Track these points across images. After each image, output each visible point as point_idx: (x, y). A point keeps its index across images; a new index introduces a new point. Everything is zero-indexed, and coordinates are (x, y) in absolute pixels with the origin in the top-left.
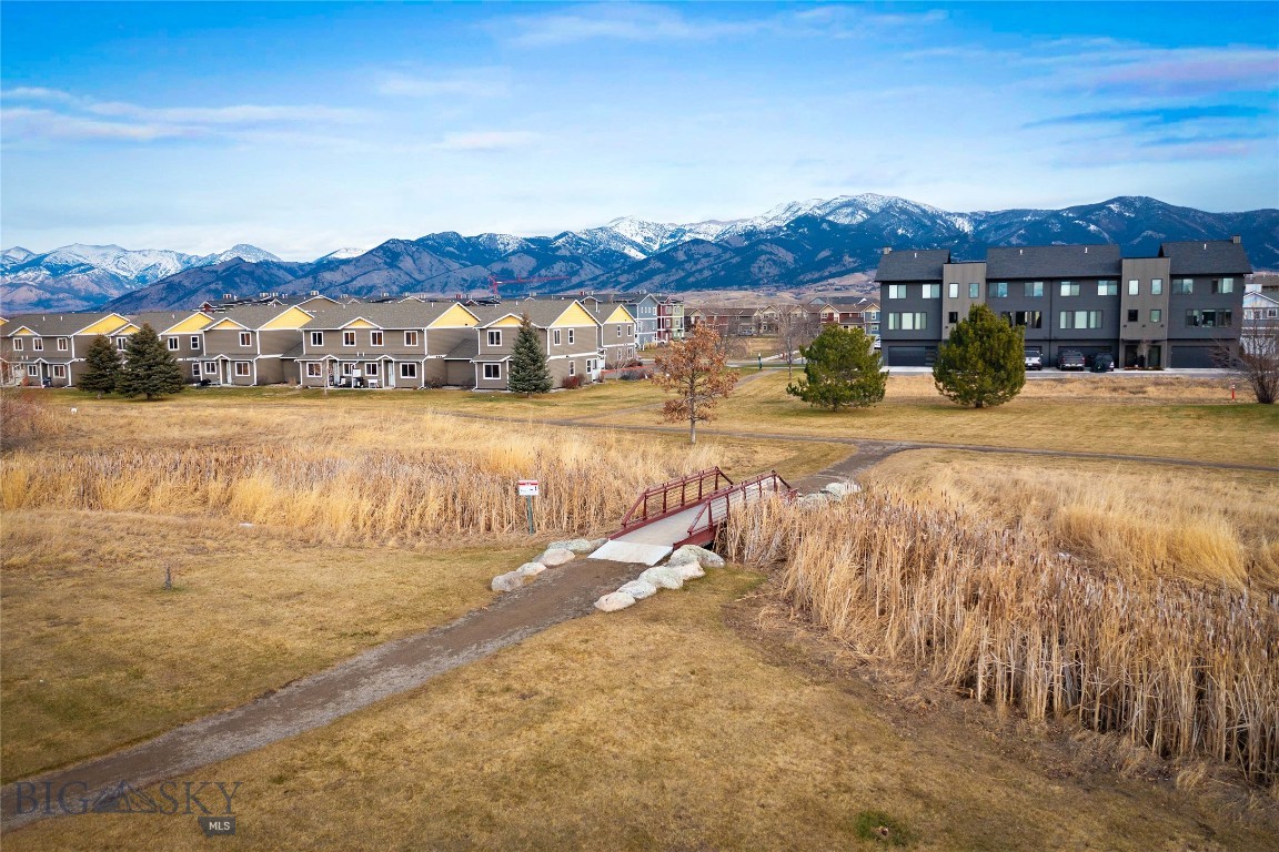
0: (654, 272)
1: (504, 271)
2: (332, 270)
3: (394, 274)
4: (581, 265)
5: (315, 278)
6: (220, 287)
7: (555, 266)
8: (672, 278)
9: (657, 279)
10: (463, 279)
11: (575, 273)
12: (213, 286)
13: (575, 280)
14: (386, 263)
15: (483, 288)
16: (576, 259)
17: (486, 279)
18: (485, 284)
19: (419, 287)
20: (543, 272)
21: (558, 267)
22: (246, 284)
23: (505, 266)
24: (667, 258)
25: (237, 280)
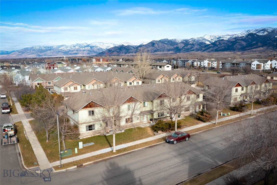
0: (210, 47)
1: (177, 47)
2: (140, 47)
3: (153, 48)
4: (194, 46)
5: (137, 49)
6: (118, 51)
7: (188, 46)
8: (214, 49)
9: (211, 49)
10: (168, 49)
11: (193, 47)
12: (117, 50)
13: (192, 49)
14: (152, 45)
15: (172, 51)
16: (193, 44)
17: (172, 49)
18: (172, 50)
19: (158, 51)
20: (185, 47)
21: (189, 46)
22: (124, 50)
23: (177, 46)
24: (214, 44)
25: (122, 49)
